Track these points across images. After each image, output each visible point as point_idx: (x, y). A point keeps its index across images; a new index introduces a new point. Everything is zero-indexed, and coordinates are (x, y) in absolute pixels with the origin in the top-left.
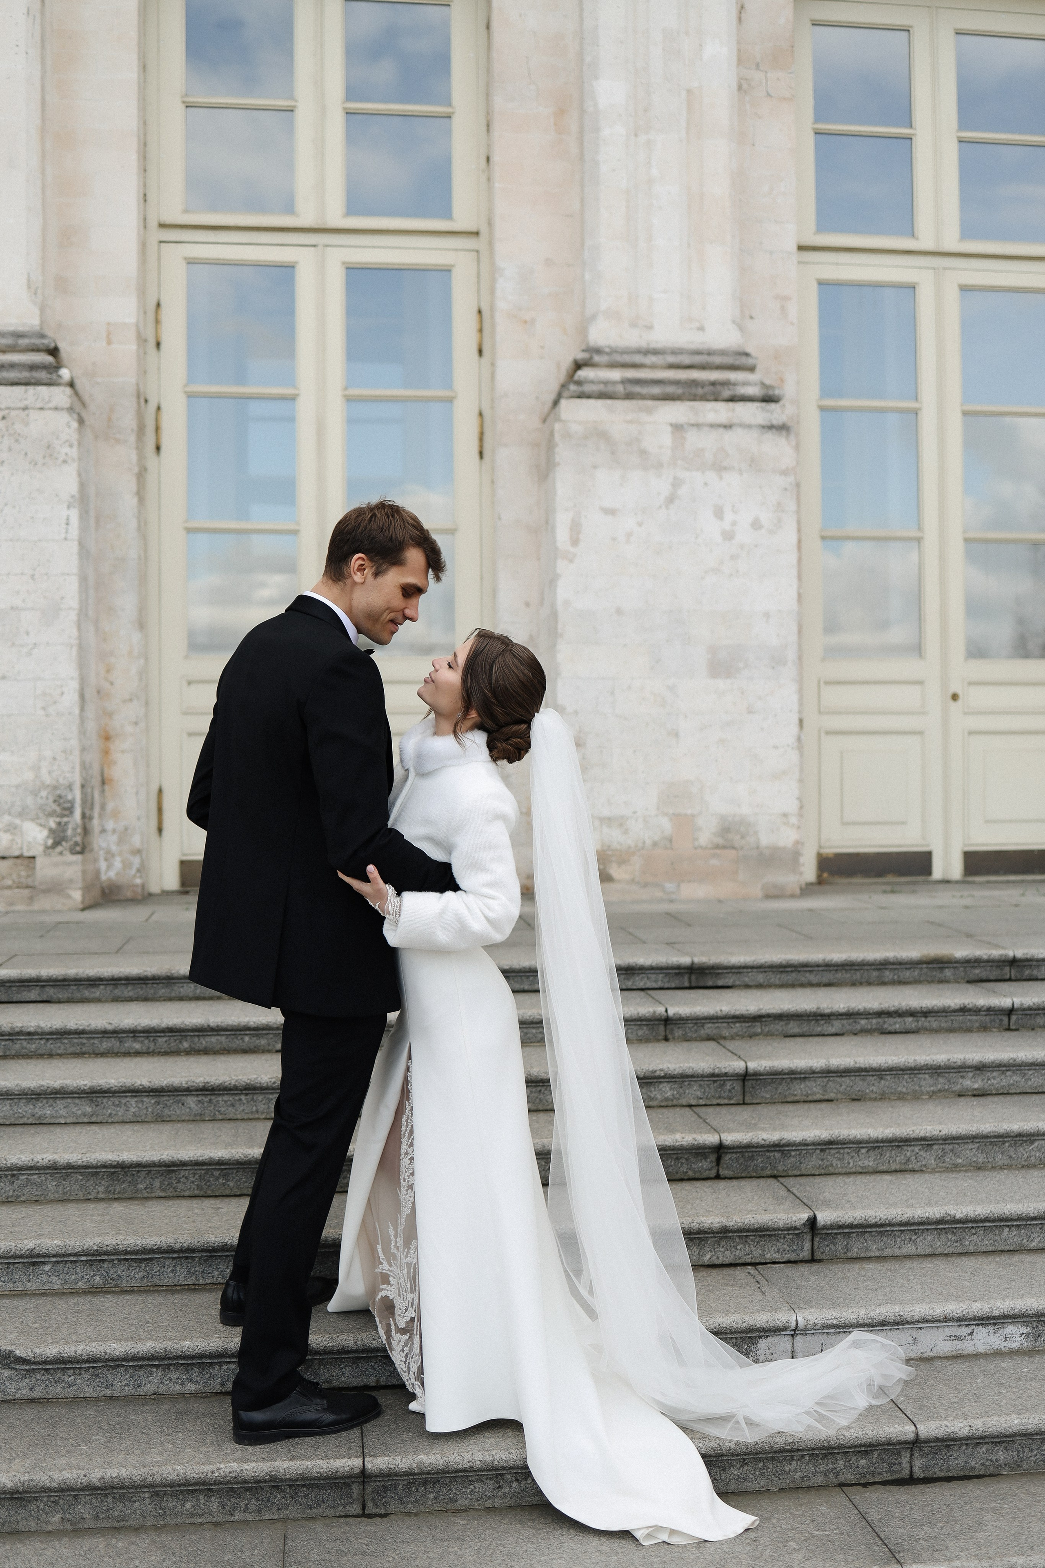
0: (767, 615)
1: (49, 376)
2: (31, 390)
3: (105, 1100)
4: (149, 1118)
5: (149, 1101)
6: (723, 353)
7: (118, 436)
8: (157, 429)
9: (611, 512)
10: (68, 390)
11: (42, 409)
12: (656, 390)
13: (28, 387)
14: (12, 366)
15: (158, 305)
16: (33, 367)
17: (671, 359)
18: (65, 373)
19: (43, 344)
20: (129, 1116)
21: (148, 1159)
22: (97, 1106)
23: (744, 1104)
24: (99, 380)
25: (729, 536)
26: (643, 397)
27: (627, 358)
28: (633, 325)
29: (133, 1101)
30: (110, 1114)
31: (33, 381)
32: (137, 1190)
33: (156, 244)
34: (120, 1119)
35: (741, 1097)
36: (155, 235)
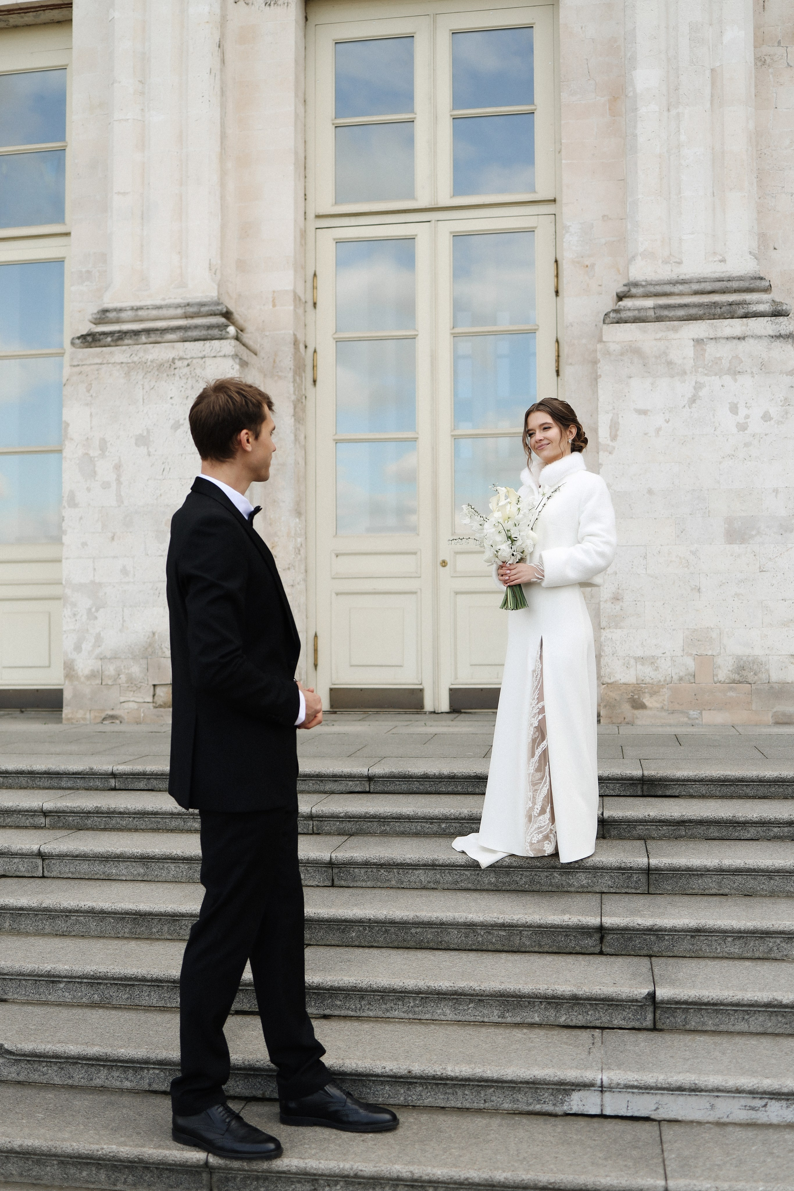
0: (776, 491)
1: (220, 333)
2: (208, 343)
3: (153, 864)
4: (184, 880)
5: (184, 867)
6: (740, 279)
7: (280, 374)
8: (314, 367)
9: (643, 412)
10: (233, 342)
11: (215, 357)
12: (681, 313)
13: (205, 342)
14: (196, 327)
15: (315, 275)
16: (210, 327)
17: (695, 287)
18: (232, 330)
19: (218, 309)
20: (170, 877)
21: (157, 910)
22: (147, 868)
23: (649, 893)
24: (267, 333)
25: (742, 427)
26: (671, 319)
27: (659, 289)
28: (665, 262)
29: (172, 866)
30: (157, 875)
31: (209, 337)
32: (152, 933)
33: (314, 229)
34: (164, 879)
35: (646, 888)
36: (313, 223)
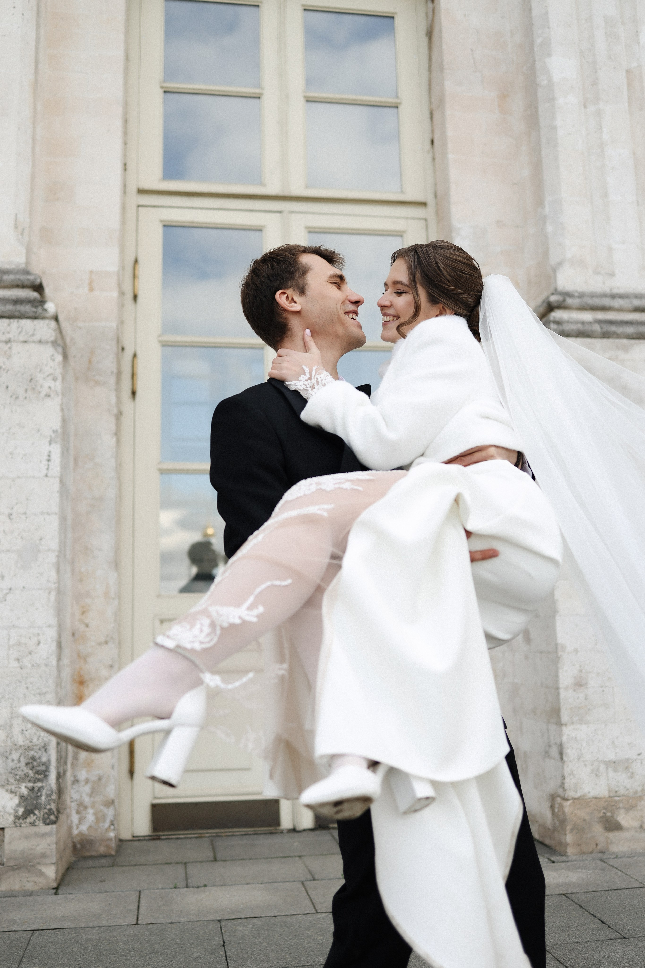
1: (34, 309)
2: (15, 323)
7: (98, 378)
8: (133, 375)
10: (53, 323)
11: (25, 342)
12: (630, 330)
13: (12, 320)
15: (136, 261)
16: (17, 302)
18: (49, 308)
19: (28, 280)
24: (81, 324)
26: (618, 336)
27: (597, 302)
28: (597, 272)
31: (17, 314)
33: (134, 208)
36: (135, 199)
